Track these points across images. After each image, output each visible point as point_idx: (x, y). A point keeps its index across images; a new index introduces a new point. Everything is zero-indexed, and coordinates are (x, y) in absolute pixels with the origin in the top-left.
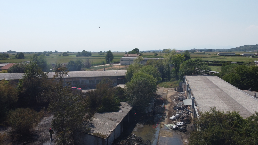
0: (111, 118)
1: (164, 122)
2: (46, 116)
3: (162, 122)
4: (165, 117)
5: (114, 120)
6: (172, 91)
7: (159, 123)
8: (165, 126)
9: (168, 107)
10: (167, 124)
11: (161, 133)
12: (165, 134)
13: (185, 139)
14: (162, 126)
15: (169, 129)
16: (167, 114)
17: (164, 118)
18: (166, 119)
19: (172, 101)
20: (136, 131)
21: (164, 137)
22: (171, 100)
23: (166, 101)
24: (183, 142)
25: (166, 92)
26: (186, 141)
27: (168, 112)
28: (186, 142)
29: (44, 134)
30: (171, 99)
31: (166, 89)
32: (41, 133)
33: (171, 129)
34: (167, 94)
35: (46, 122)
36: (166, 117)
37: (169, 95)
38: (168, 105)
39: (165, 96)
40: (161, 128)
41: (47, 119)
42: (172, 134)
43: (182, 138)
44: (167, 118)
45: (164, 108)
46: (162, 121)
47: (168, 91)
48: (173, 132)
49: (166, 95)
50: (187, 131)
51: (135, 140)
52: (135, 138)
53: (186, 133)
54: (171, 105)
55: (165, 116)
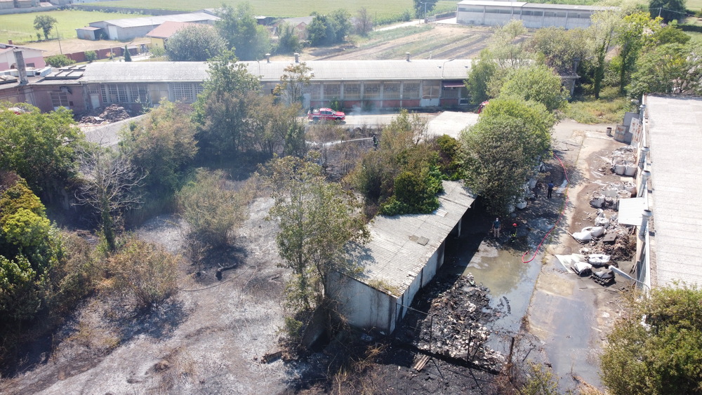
0: (414, 236)
1: (555, 246)
2: (261, 196)
3: (551, 246)
4: (560, 229)
5: (422, 242)
6: (597, 135)
7: (539, 249)
8: (555, 259)
9: (575, 195)
10: (563, 254)
11: (541, 280)
12: (552, 286)
13: (604, 308)
14: (549, 257)
15: (567, 271)
16: (569, 221)
17: (557, 234)
18: (563, 238)
19: (592, 176)
20: (476, 266)
21: (548, 295)
22: (589, 170)
23: (572, 172)
24: (597, 317)
25: (579, 139)
26: (606, 315)
27: (572, 214)
28: (605, 319)
29: (258, 247)
30: (589, 165)
31: (583, 127)
32: (252, 246)
33: (570, 272)
34: (580, 146)
35: (260, 214)
36: (563, 228)
37: (586, 151)
38: (578, 188)
39: (573, 153)
40: (546, 263)
41: (263, 206)
42: (572, 288)
43: (596, 303)
44: (565, 233)
45: (563, 196)
46: (550, 242)
47: (585, 136)
48: (576, 281)
49: (576, 149)
50: (615, 283)
51: (471, 296)
52: (472, 288)
53: (610, 288)
54: (586, 187)
55: (562, 225)
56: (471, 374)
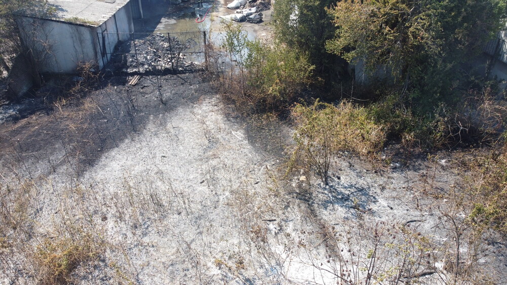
7: (207, 15)
13: (261, 32)
16: (222, 2)
24: (258, 36)
26: (263, 34)
33: (232, 21)
48: (238, 25)
50: (264, 21)
51: (163, 40)
53: (261, 24)
56: (178, 77)
